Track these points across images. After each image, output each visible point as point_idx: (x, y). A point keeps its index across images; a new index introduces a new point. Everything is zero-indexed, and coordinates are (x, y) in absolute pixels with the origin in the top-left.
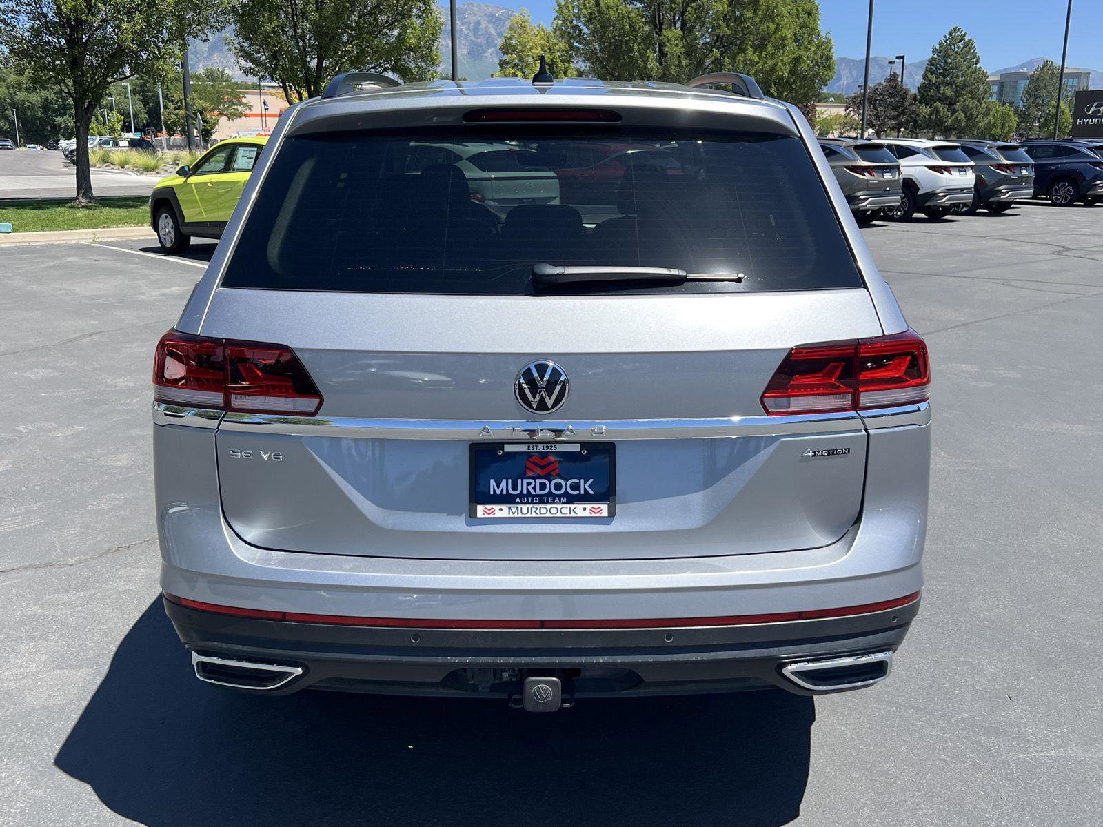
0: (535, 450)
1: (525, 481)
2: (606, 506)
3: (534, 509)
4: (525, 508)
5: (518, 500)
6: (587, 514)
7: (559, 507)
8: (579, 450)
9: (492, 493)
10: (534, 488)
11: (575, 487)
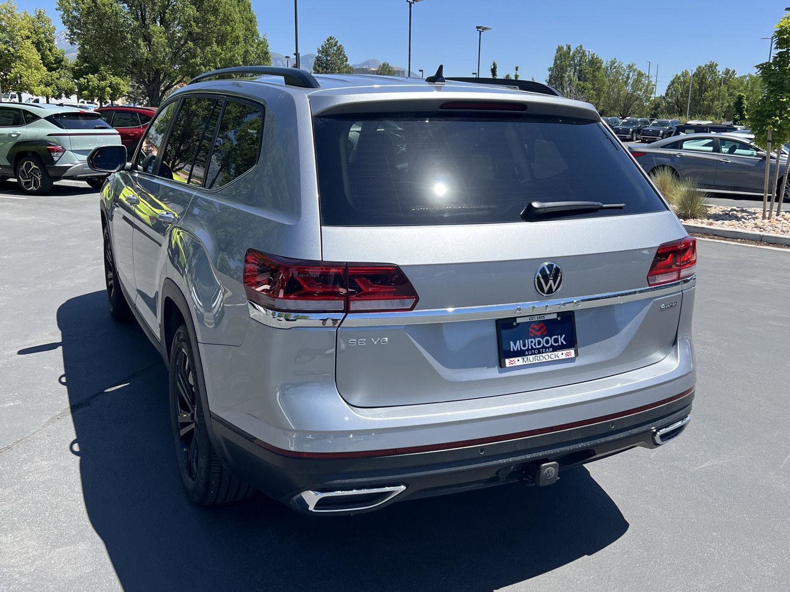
0: (533, 320)
1: (530, 340)
2: (573, 351)
3: (536, 358)
4: (531, 357)
5: (527, 353)
6: (564, 357)
7: (549, 354)
8: (556, 317)
9: (512, 350)
10: (535, 344)
11: (556, 341)
